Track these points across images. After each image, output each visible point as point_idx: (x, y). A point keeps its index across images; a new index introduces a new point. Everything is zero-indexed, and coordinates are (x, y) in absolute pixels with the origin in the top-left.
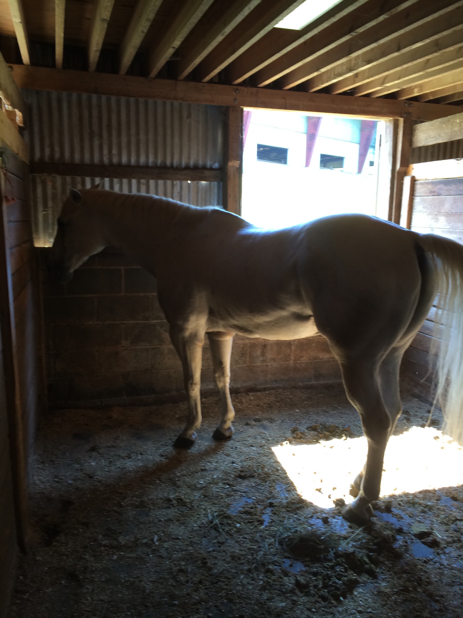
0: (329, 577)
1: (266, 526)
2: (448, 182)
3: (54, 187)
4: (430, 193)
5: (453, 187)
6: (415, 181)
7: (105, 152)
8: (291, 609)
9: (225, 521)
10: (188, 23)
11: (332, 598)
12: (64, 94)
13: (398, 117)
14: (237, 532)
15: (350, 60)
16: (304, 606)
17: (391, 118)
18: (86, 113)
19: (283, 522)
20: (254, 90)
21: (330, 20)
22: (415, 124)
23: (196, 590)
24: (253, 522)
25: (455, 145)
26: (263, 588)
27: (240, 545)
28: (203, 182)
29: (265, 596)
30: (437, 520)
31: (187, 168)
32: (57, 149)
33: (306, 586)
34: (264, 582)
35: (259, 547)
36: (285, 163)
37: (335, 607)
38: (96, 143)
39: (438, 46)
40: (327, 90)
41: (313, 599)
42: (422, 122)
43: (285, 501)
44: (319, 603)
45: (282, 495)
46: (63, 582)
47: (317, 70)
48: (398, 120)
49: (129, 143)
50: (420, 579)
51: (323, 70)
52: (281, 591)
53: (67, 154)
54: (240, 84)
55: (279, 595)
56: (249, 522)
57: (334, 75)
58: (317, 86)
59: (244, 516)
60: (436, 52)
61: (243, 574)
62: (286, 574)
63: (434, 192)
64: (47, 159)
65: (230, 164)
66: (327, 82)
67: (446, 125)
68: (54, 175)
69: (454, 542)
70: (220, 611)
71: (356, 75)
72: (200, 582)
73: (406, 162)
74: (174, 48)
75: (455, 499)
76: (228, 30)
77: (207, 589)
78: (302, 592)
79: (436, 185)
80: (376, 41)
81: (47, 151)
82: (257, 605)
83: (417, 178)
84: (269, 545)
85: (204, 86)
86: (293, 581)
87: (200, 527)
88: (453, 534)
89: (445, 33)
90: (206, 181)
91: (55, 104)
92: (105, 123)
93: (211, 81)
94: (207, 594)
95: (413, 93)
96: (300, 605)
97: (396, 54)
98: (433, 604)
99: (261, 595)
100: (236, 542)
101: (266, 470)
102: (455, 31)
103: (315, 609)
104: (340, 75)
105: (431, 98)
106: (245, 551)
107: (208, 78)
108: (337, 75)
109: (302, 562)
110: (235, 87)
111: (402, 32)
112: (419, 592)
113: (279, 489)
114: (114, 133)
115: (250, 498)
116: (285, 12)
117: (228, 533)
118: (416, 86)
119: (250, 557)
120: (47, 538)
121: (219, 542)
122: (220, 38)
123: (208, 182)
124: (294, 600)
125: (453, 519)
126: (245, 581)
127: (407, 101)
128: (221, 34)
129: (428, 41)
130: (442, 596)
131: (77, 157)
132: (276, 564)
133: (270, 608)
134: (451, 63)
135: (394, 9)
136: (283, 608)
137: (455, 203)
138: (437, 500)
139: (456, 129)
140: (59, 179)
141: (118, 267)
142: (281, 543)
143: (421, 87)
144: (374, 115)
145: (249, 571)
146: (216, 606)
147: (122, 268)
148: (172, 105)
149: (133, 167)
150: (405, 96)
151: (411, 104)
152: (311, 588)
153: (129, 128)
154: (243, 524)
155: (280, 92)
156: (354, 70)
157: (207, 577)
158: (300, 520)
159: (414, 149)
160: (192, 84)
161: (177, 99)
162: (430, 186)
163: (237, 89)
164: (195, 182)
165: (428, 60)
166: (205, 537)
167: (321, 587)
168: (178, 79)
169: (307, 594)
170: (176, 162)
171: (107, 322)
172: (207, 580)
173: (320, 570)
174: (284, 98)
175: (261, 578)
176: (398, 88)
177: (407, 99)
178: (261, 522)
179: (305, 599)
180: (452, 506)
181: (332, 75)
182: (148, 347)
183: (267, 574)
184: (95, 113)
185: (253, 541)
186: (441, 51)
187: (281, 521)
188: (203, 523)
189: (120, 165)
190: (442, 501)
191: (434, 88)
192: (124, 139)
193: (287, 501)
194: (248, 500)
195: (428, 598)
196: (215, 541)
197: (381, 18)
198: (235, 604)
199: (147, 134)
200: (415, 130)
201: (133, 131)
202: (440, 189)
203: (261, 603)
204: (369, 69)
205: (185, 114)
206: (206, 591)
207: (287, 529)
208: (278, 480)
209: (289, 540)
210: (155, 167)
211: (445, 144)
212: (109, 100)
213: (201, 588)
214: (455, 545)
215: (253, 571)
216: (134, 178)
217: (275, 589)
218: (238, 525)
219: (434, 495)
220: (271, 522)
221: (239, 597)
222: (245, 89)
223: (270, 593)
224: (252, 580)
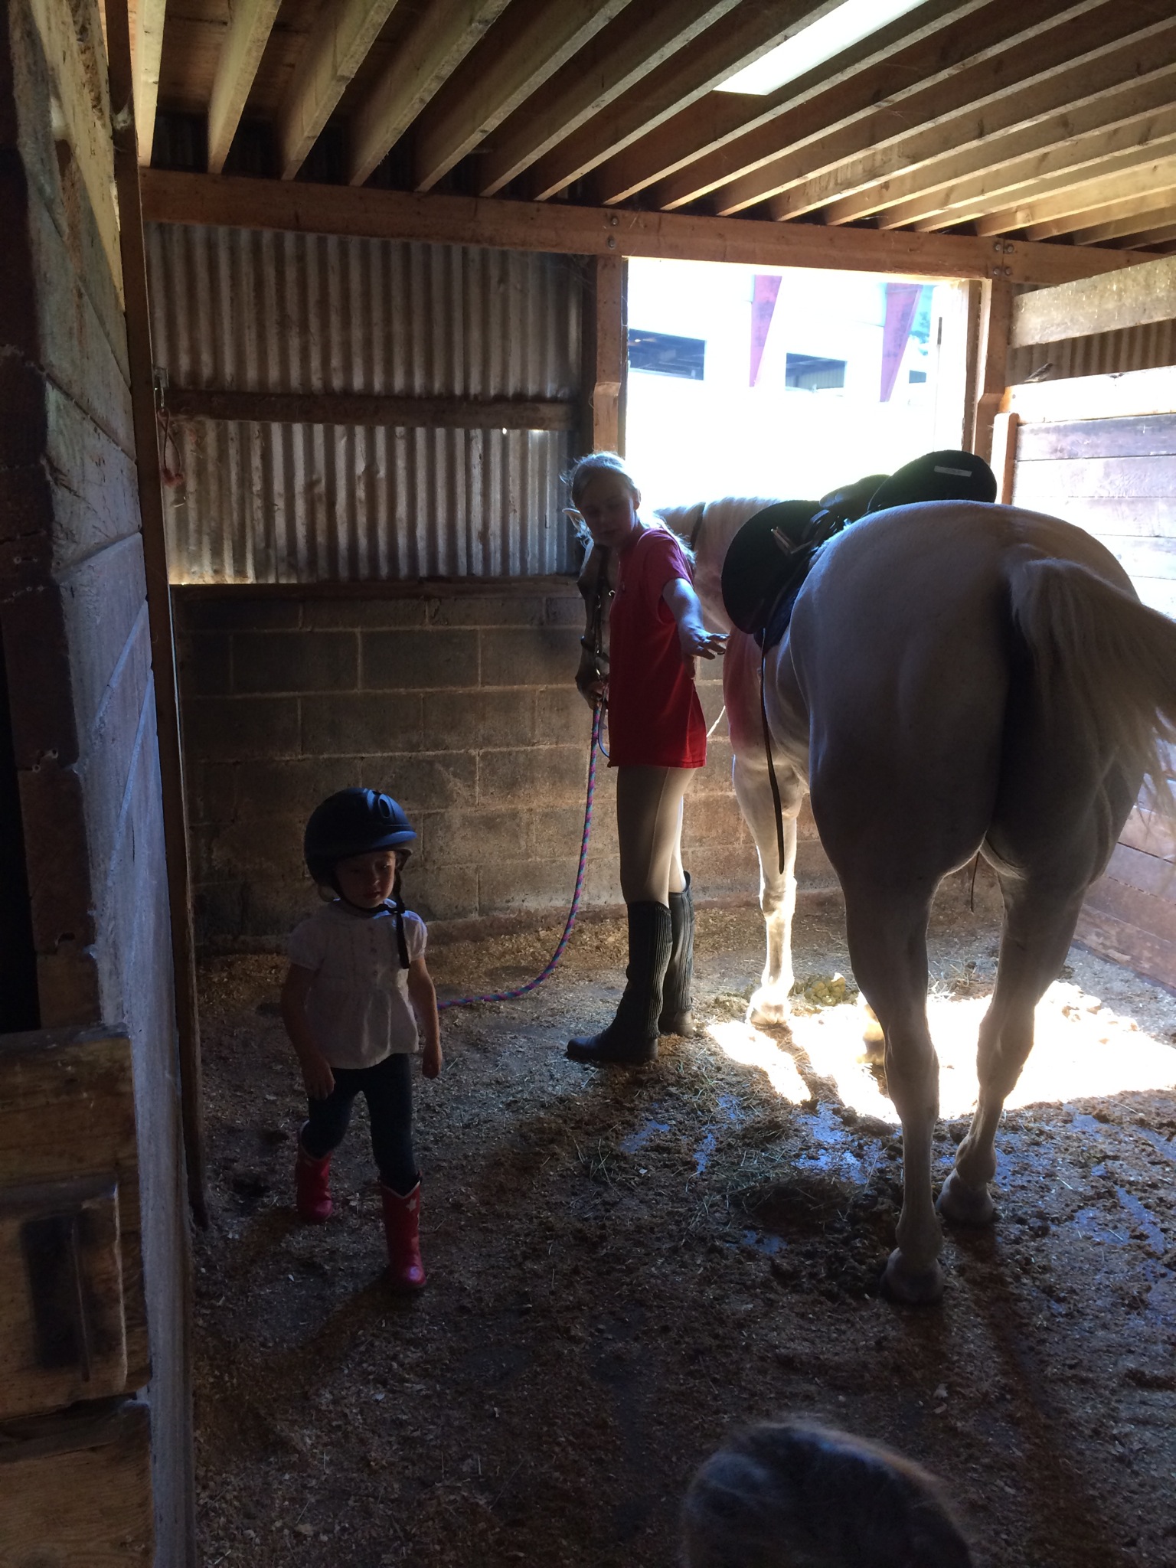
0: (842, 1260)
1: (702, 1173)
2: (1092, 427)
3: (200, 446)
4: (1052, 453)
5: (1103, 439)
6: (1019, 424)
7: (315, 363)
8: (766, 1315)
9: (614, 1165)
10: (525, 84)
11: (847, 1295)
12: (222, 232)
13: (981, 277)
14: (642, 1184)
15: (874, 154)
16: (791, 1309)
17: (963, 280)
18: (270, 272)
19: (739, 1164)
20: (653, 217)
21: (833, 78)
22: (1020, 294)
23: (570, 1285)
24: (675, 1165)
25: (1111, 341)
26: (705, 1280)
27: (651, 1208)
28: (536, 432)
29: (710, 1293)
30: (1064, 1159)
31: (501, 398)
32: (206, 357)
33: (794, 1275)
34: (705, 1268)
35: (690, 1210)
36: (700, 375)
37: (855, 1310)
38: (294, 343)
39: (1066, 127)
40: (818, 217)
41: (810, 1298)
42: (1035, 288)
43: (738, 1127)
44: (821, 1303)
45: (733, 1116)
46: (291, 1277)
47: (800, 175)
48: (980, 284)
49: (368, 343)
50: (1028, 1261)
51: (811, 176)
52: (744, 1284)
53: (229, 369)
54: (622, 205)
55: (739, 1292)
56: (666, 1166)
57: (836, 184)
58: (796, 209)
59: (653, 1155)
60: (1063, 138)
61: (662, 1256)
62: (751, 1256)
63: (1061, 451)
64: (182, 381)
65: (599, 389)
66: (820, 199)
67: (1088, 297)
68: (201, 418)
69: (1100, 1196)
70: (623, 1320)
71: (886, 186)
72: (576, 1271)
73: (998, 383)
74: (484, 131)
75: (1102, 1118)
76: (610, 96)
77: (590, 1283)
78: (785, 1286)
79: (1066, 436)
80: (931, 117)
81: (184, 362)
82: (695, 1310)
83: (1022, 419)
84: (711, 1206)
85: (538, 210)
86: (766, 1268)
87: (561, 1176)
88: (1097, 1181)
89: (1080, 103)
90: (544, 429)
91: (200, 254)
92: (313, 297)
93: (554, 200)
94: (591, 1292)
95: (1014, 222)
96: (783, 1307)
97: (975, 144)
98: (1055, 1305)
99: (701, 1292)
100: (641, 1202)
101: (695, 1068)
102: (1102, 100)
103: (814, 1313)
104: (850, 185)
105: (1055, 233)
106: (662, 1217)
107: (549, 192)
108: (841, 184)
109: (781, 1236)
110: (609, 211)
111: (987, 100)
112: (1025, 1285)
113: (723, 1105)
114: (335, 320)
115: (663, 1123)
116: (738, 64)
117: (622, 1185)
118: (1019, 209)
119: (673, 1227)
120: (242, 1202)
121: (604, 1203)
122: (589, 113)
123: (548, 432)
124: (769, 1299)
125: (1098, 1155)
126: (667, 1270)
127: (1001, 240)
128: (593, 104)
129: (1044, 118)
130: (1073, 1291)
131: (252, 374)
132: (730, 1239)
133: (723, 1314)
134: (1098, 160)
135: (971, 58)
136: (748, 1313)
137: (1107, 475)
138: (1066, 1122)
139: (1111, 305)
140: (210, 425)
141: (350, 630)
142: (736, 1202)
143: (1031, 209)
144: (925, 274)
145: (675, 1250)
146: (612, 1313)
147: (358, 630)
148: (465, 253)
149: (377, 398)
150: (995, 230)
151: (1011, 245)
152: (804, 1280)
153: (367, 309)
154: (653, 1169)
155: (712, 221)
156: (883, 175)
157: (587, 1262)
158: (773, 1160)
159: (1016, 351)
160: (512, 205)
161: (478, 242)
162: (1053, 437)
163: (613, 217)
164: (518, 432)
165: (1046, 155)
166: (574, 1194)
167: (825, 1277)
168: (481, 194)
169: (796, 1289)
170: (475, 388)
171: (326, 756)
172: (588, 1269)
173: (821, 1248)
174: (721, 236)
175: (699, 1262)
176: (981, 211)
177: (999, 236)
178: (692, 1166)
179: (793, 1298)
180: (1097, 1132)
181: (832, 185)
182: (416, 812)
183: (712, 1256)
184: (291, 274)
185: (675, 1198)
186: (1075, 138)
187: (733, 1163)
188: (569, 1169)
189: (347, 392)
190: (1075, 1123)
191: (1059, 213)
192: (357, 334)
193: (744, 1126)
194: (658, 1126)
195: (1043, 1296)
196: (597, 1201)
197: (943, 75)
198: (650, 1308)
199: (408, 320)
200: (1019, 307)
201: (377, 315)
202: (1073, 444)
203: (703, 1306)
204: (914, 172)
205: (494, 273)
206: (590, 1287)
207: (747, 1176)
208: (723, 1089)
209: (753, 1194)
210: (428, 397)
211: (1088, 339)
212: (322, 243)
213: (578, 1282)
214: (1100, 1203)
215: (683, 1250)
216: (381, 423)
217: (731, 1282)
218: (643, 1171)
219: (1059, 1111)
220: (713, 1166)
221: (656, 1296)
222: (632, 217)
223: (720, 1288)
224: (680, 1267)
